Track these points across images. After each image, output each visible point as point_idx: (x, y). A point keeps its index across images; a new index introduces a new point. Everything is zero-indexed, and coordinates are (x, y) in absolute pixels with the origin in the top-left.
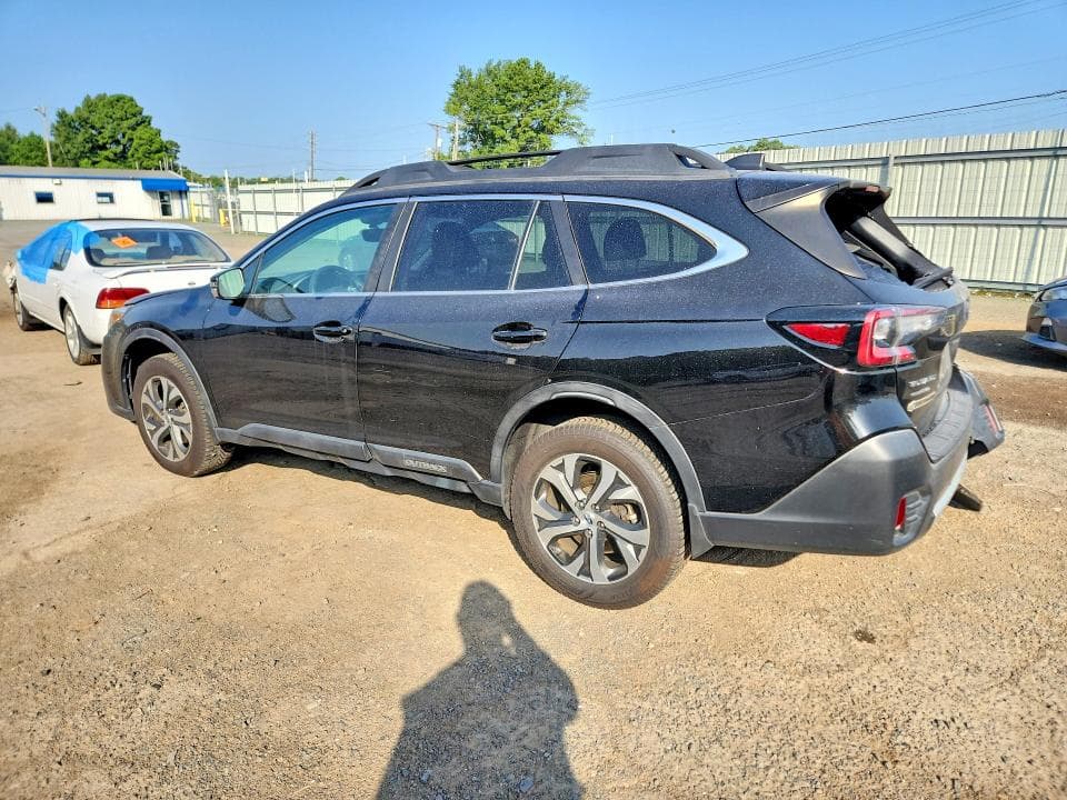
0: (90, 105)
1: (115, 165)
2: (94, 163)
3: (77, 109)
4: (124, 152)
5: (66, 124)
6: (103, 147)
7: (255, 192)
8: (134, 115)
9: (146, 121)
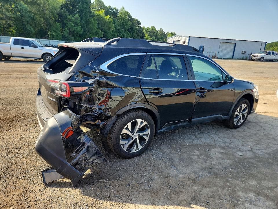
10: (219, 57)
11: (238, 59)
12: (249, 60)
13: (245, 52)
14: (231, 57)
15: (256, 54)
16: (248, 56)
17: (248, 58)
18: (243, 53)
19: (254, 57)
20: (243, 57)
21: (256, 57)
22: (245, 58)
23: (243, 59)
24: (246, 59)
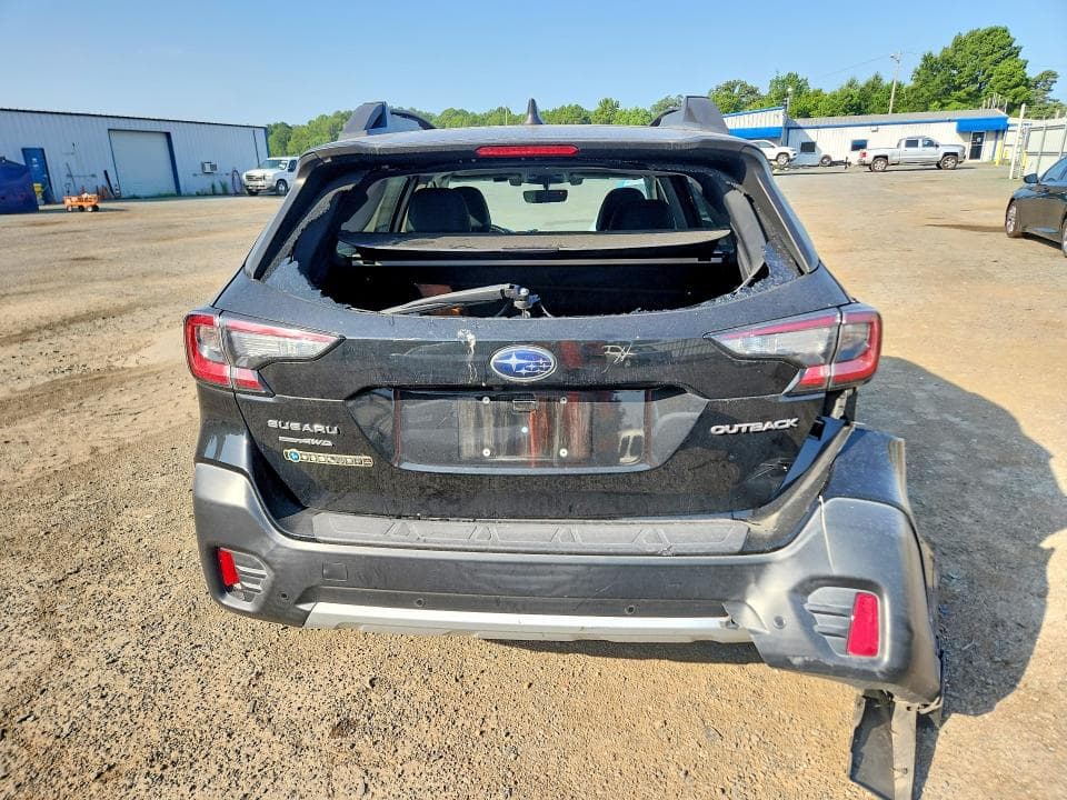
0: (959, 44)
1: (964, 105)
2: (943, 106)
3: (945, 49)
4: (979, 90)
5: (930, 65)
6: (959, 88)
7: (1048, 128)
8: (1002, 48)
9: (1015, 53)
10: (123, 196)
11: (198, 195)
12: (237, 194)
13: (214, 167)
14: (173, 190)
15: (257, 173)
16: (228, 180)
17: (231, 190)
18: (208, 169)
19: (253, 183)
20: (213, 187)
21: (260, 183)
22: (219, 189)
23: (214, 194)
24: (226, 193)
